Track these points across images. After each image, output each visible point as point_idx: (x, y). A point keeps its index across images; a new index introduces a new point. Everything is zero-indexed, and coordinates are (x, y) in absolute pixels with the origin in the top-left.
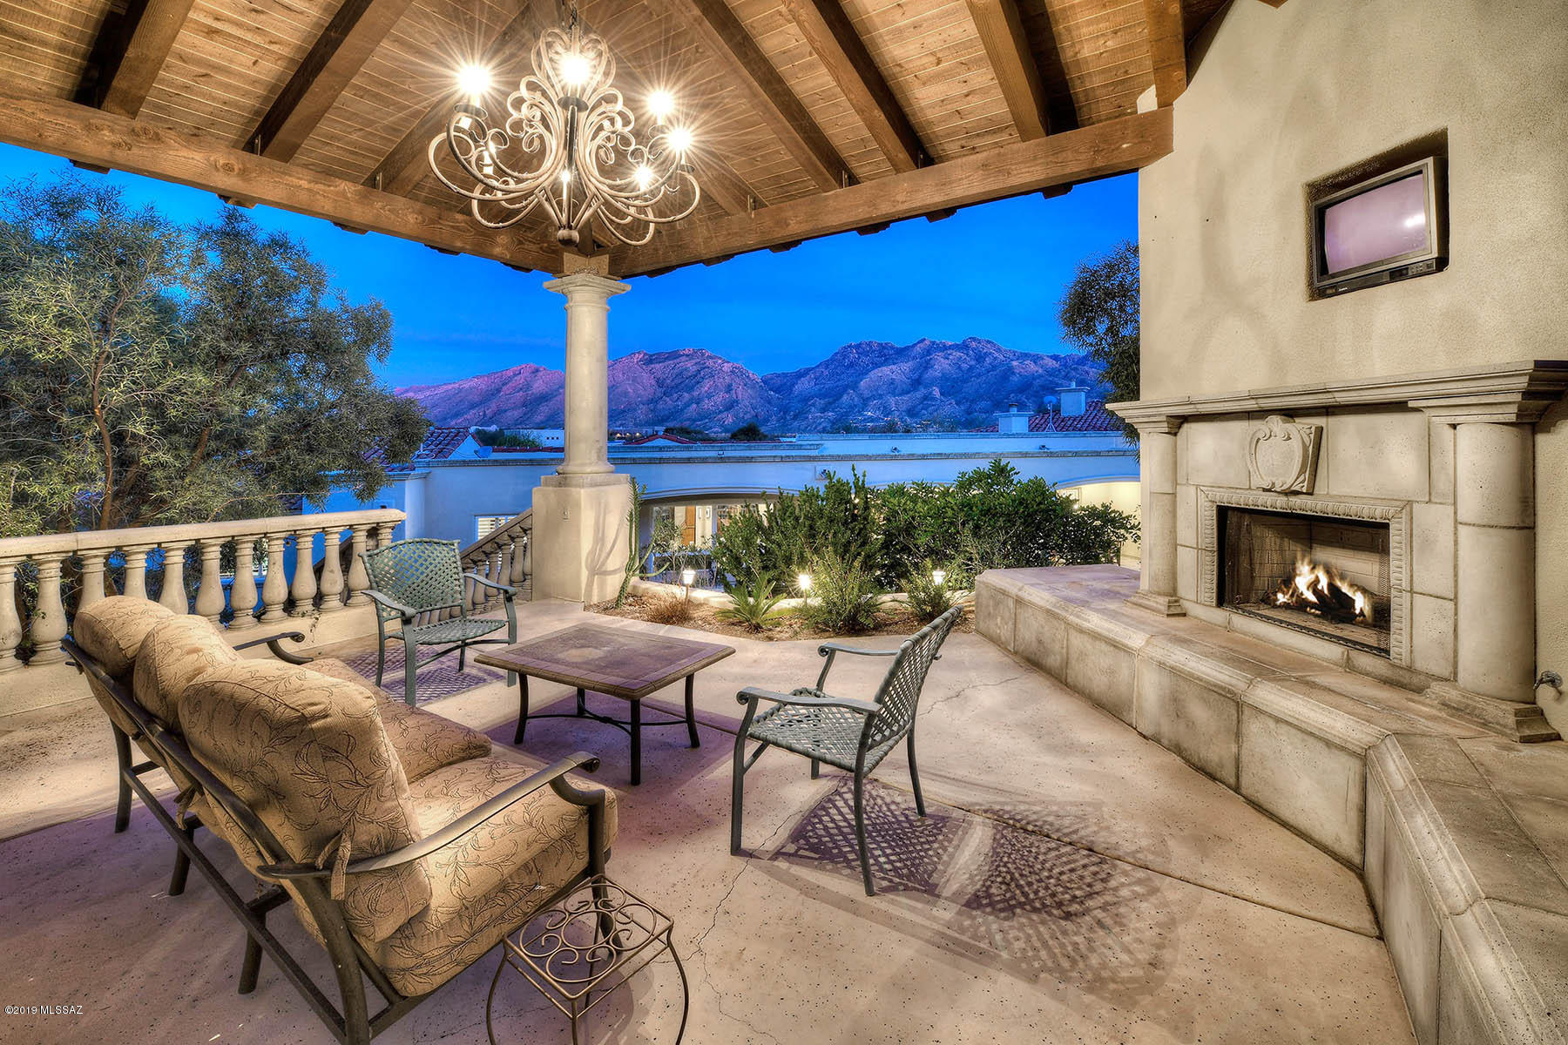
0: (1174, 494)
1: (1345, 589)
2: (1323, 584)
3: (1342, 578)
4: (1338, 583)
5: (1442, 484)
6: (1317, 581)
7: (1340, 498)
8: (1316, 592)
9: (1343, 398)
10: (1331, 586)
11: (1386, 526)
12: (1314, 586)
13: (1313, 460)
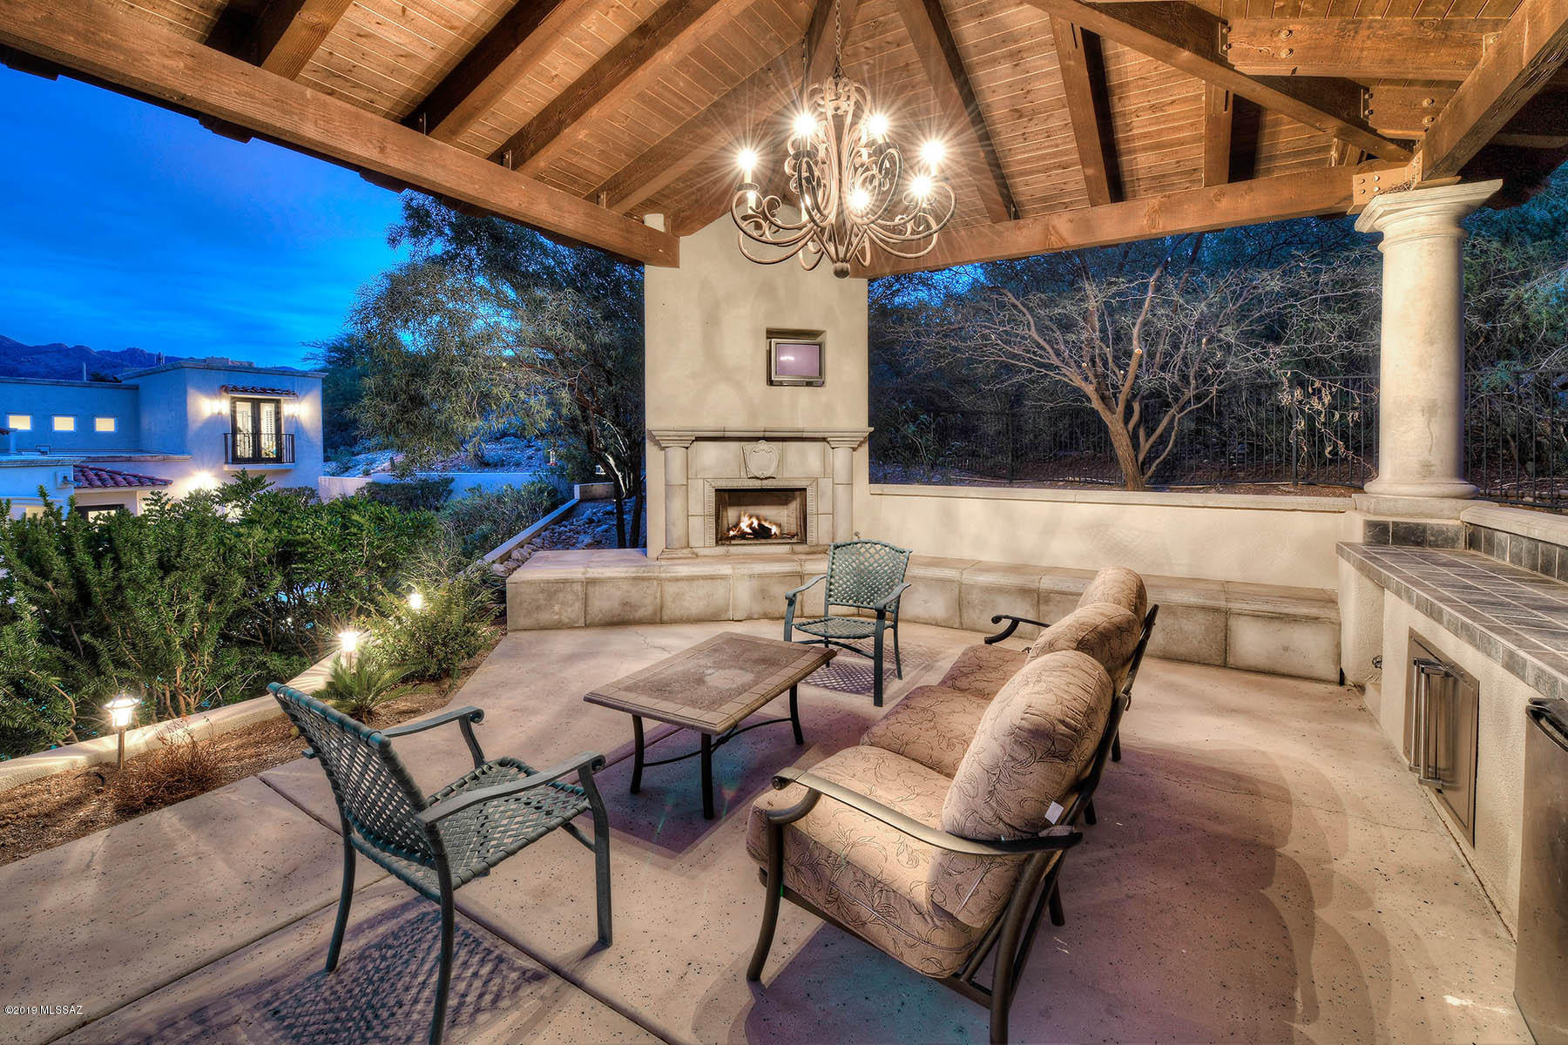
0: (687, 485)
1: (766, 525)
2: (756, 524)
3: (766, 520)
4: (763, 523)
5: (829, 471)
6: (752, 523)
7: (788, 479)
8: (751, 528)
9: (805, 435)
10: (760, 525)
11: (805, 489)
12: (750, 526)
13: (781, 462)
